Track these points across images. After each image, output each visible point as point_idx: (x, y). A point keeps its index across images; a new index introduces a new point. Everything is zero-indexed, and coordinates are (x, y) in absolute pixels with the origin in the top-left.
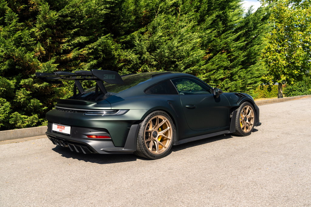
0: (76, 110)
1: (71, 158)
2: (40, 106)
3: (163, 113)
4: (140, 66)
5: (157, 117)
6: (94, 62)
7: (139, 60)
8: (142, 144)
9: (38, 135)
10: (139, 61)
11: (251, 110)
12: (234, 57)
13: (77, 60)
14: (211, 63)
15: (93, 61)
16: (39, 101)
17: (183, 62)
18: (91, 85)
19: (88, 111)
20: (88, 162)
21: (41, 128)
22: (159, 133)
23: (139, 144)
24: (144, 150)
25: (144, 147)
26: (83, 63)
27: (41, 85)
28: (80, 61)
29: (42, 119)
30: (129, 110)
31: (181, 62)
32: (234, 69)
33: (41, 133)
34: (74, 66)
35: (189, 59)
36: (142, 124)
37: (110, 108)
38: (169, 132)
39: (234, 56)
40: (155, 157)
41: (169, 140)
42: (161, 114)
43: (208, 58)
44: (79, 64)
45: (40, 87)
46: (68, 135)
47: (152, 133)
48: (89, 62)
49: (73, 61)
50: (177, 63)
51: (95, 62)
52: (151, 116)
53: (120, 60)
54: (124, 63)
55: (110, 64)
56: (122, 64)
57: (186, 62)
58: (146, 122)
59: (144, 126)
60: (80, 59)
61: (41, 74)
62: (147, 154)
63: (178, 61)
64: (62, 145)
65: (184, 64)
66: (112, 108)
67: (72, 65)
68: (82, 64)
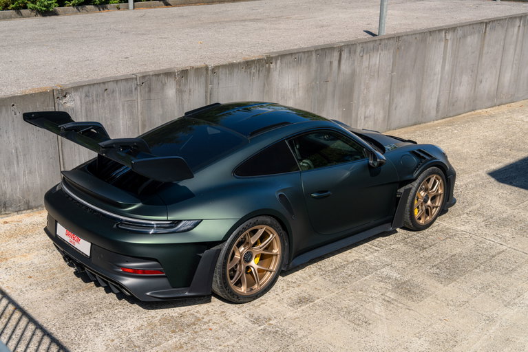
11: (439, 180)
19: (123, 220)
30: (202, 220)
37: (165, 218)
46: (86, 256)
66: (170, 218)
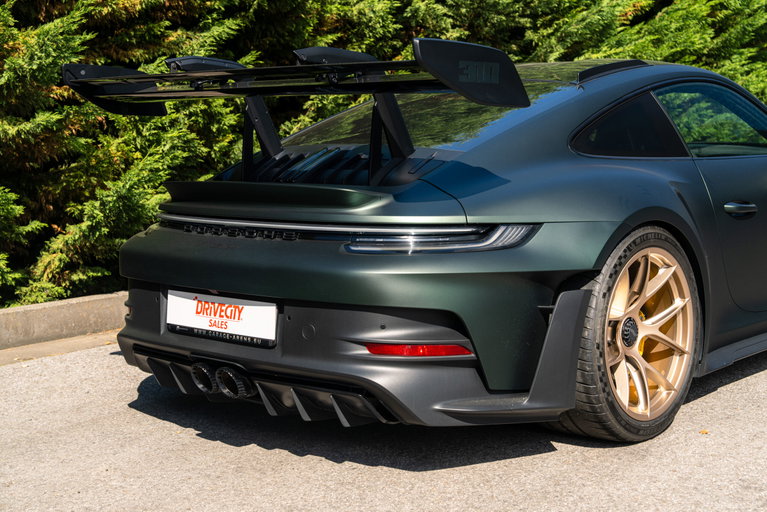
0: (296, 231)
1: (253, 448)
2: (15, 217)
3: (666, 239)
4: (394, 48)
5: (646, 258)
6: (227, 30)
7: (395, 23)
8: (598, 374)
9: (14, 345)
10: (395, 26)
12: (725, 12)
13: (155, 20)
14: (652, 37)
15: (223, 24)
16: (13, 196)
17: (556, 30)
18: (214, 128)
19: (356, 235)
20: (347, 464)
21: (25, 313)
22: (646, 327)
23: (583, 376)
24: (604, 405)
25: (604, 391)
26: (179, 32)
27: (27, 126)
28: (167, 23)
29: (17, 275)
30: (541, 224)
31: (550, 31)
32: (727, 62)
33: (27, 333)
34: (139, 46)
35: (583, 20)
36: (597, 287)
37: (461, 219)
38: (680, 319)
39: (726, 8)
40: (639, 430)
41: (682, 353)
42: (658, 243)
43: (630, 18)
44: (164, 36)
45: (19, 133)
46: (264, 344)
47: (620, 327)
48: (206, 28)
49: (139, 24)
50: (529, 34)
51: (229, 27)
52: (628, 253)
53: (322, 22)
54: (339, 35)
55: (283, 36)
56: (330, 37)
57: (572, 29)
58: (611, 276)
59: (604, 295)
60: (166, 15)
61: (83, 72)
62: (612, 422)
63: (535, 29)
64: (226, 391)
65: (561, 40)
66: (471, 219)
67: (134, 41)
68: (174, 36)
